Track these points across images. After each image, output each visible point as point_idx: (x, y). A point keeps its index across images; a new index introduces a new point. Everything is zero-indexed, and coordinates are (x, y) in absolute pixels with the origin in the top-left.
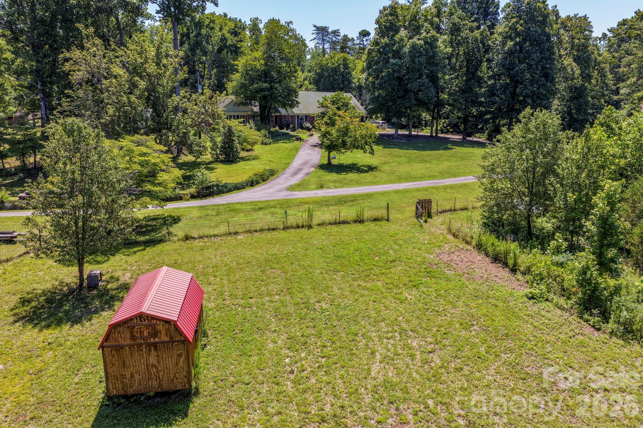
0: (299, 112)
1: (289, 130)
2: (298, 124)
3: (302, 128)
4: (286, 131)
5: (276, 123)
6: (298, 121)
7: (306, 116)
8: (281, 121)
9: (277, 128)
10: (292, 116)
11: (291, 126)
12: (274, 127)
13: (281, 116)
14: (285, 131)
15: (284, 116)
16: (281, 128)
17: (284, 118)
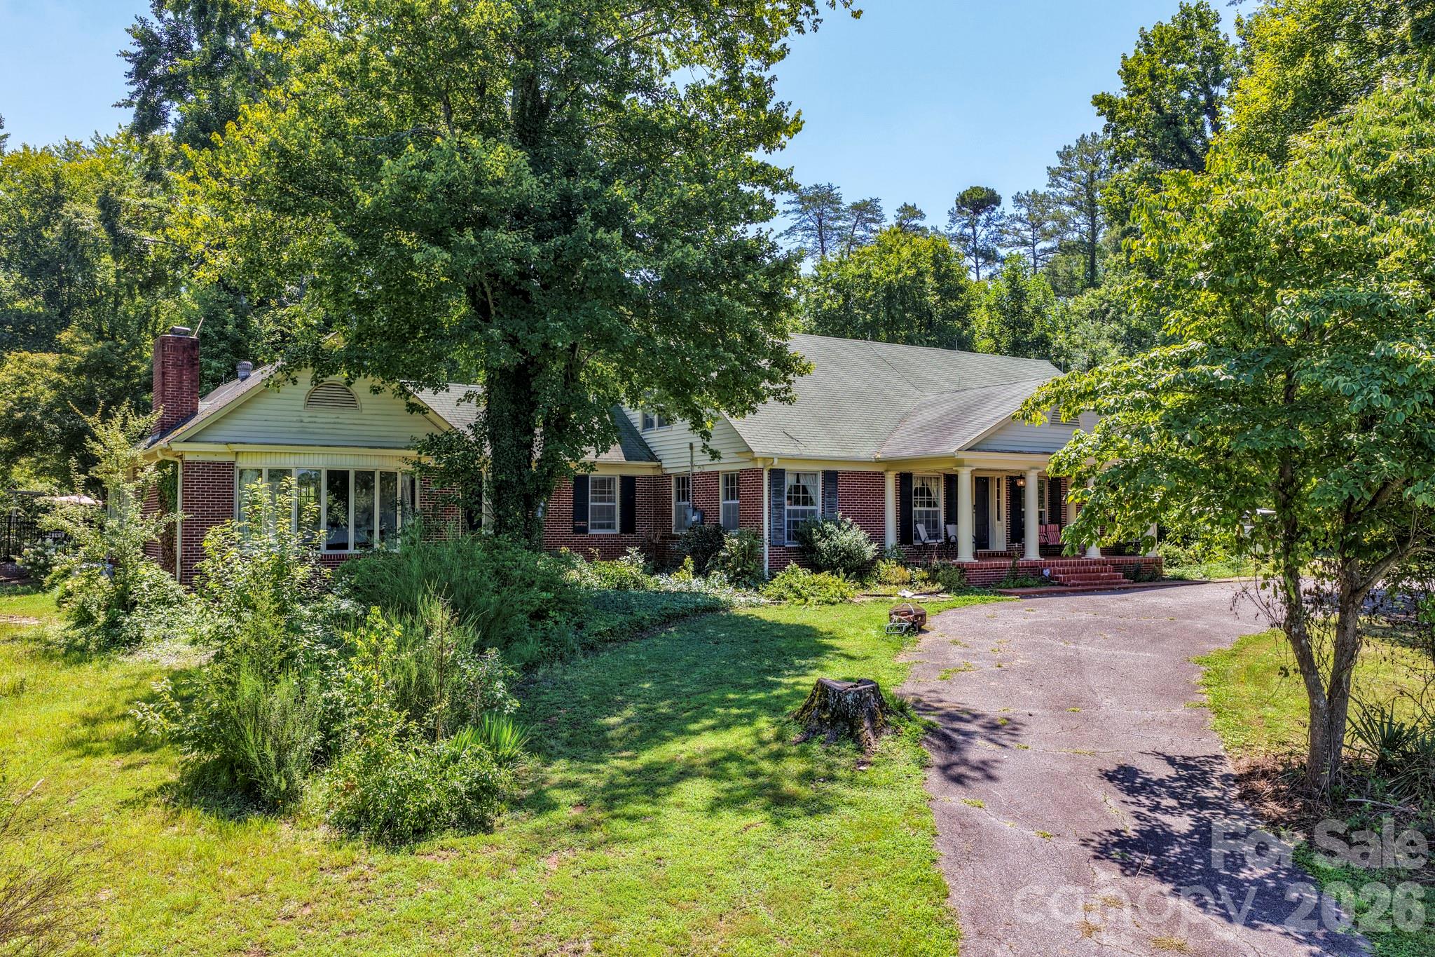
0: (788, 449)
1: (718, 576)
2: (776, 531)
3: (812, 560)
4: (697, 584)
5: (628, 525)
6: (777, 506)
7: (831, 478)
8: (662, 515)
9: (630, 565)
10: (733, 480)
11: (732, 543)
12: (612, 552)
13: (660, 481)
14: (681, 581)
15: (683, 481)
16: (661, 561)
17: (683, 496)
